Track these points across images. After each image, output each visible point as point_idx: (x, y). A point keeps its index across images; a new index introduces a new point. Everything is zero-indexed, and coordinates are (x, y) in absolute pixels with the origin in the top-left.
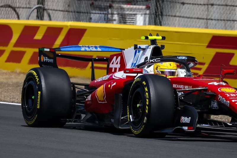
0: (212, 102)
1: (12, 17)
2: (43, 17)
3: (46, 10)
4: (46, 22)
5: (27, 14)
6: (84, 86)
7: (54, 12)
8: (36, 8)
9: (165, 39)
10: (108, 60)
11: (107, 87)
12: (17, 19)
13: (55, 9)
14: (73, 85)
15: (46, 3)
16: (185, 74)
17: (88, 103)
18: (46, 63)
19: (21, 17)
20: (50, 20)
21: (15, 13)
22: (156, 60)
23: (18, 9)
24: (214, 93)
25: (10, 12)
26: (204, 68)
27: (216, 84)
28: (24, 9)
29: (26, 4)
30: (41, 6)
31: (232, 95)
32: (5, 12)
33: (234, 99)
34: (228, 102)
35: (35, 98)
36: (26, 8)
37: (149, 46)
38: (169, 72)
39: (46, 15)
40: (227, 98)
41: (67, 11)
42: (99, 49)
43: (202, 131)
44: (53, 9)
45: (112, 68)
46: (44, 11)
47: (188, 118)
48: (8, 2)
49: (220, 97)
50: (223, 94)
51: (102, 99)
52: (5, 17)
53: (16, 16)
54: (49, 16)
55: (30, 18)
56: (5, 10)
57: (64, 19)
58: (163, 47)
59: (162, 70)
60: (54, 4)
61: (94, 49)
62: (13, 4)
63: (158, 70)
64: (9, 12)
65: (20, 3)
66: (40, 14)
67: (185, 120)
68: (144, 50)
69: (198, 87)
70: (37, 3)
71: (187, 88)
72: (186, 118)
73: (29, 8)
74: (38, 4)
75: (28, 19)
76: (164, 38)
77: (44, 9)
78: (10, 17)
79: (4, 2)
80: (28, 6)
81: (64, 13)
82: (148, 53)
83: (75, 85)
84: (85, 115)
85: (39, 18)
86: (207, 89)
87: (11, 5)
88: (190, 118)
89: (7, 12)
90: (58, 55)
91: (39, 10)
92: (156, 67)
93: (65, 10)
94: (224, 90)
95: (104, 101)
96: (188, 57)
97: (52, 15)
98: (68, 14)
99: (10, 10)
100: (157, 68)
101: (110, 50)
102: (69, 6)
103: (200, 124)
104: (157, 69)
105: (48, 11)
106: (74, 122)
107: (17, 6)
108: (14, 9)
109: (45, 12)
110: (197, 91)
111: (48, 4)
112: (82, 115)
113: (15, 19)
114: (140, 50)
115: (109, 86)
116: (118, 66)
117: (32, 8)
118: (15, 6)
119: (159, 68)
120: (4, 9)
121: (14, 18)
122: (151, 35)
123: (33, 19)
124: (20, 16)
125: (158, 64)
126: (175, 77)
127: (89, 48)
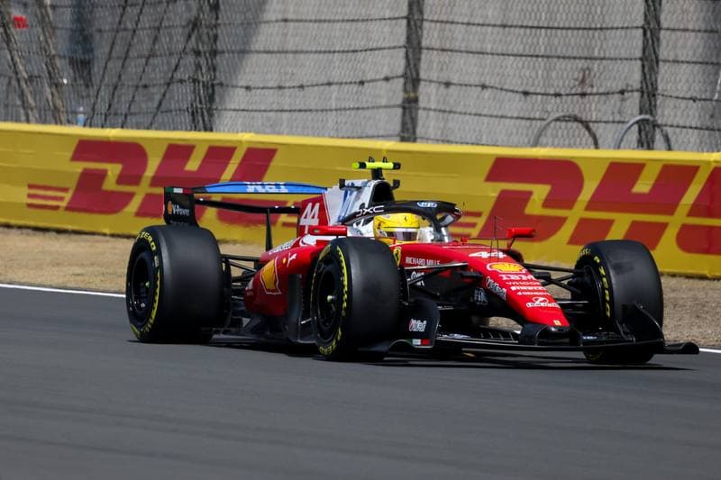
0: (476, 291)
1: (580, 144)
2: (653, 142)
3: (659, 126)
4: (660, 154)
5: (616, 136)
6: (253, 263)
7: (678, 130)
8: (637, 122)
9: (399, 168)
10: (298, 211)
11: (280, 262)
12: (593, 146)
13: (681, 123)
14: (226, 259)
15: (659, 111)
16: (433, 237)
17: (248, 294)
18: (177, 217)
19: (603, 142)
20: (670, 148)
21: (587, 133)
22: (376, 209)
23: (596, 125)
24: (478, 274)
25: (577, 133)
26: (481, 222)
27: (485, 255)
28: (610, 126)
29: (613, 113)
30: (647, 117)
31: (513, 277)
32: (565, 133)
33: (516, 285)
34: (505, 290)
35: (150, 285)
36: (614, 122)
37: (368, 181)
38: (403, 233)
39: (658, 137)
40: (503, 284)
41: (707, 129)
42: (283, 189)
43: (464, 349)
44: (675, 124)
45: (304, 227)
46: (654, 130)
47: (422, 322)
48: (573, 111)
49: (490, 280)
50: (495, 275)
51: (272, 287)
52: (567, 142)
53: (590, 140)
54: (667, 139)
55: (622, 145)
56: (566, 128)
57: (701, 148)
58: (397, 183)
59: (390, 230)
60: (679, 113)
61: (274, 189)
62: (584, 114)
63: (382, 230)
64: (574, 131)
65: (600, 111)
66: (647, 137)
67: (418, 325)
68: (359, 189)
69: (450, 261)
70: (638, 112)
71: (431, 263)
72: (419, 323)
73: (619, 122)
74: (641, 113)
75: (619, 148)
76: (397, 166)
77: (655, 125)
78: (578, 143)
79: (563, 111)
80: (617, 118)
81: (702, 132)
82: (366, 196)
83: (230, 260)
84: (249, 320)
85: (642, 146)
86: (466, 266)
87: (579, 115)
88: (425, 322)
89: (571, 132)
90: (198, 202)
91: (642, 127)
92: (377, 223)
93: (704, 127)
94: (498, 267)
95: (276, 290)
96: (439, 202)
97: (673, 139)
98: (710, 135)
99: (577, 127)
100: (379, 225)
101: (305, 190)
102: (712, 116)
103: (448, 335)
104: (379, 228)
105: (665, 128)
106: (224, 333)
107: (594, 119)
108: (586, 125)
109: (658, 130)
110: (449, 271)
111: (663, 112)
112: (244, 319)
113: (589, 148)
114: (353, 189)
115: (284, 260)
116: (315, 222)
117: (628, 122)
118: (589, 119)
119: (383, 226)
120: (564, 124)
121: (586, 146)
122: (371, 160)
123: (629, 148)
124: (600, 142)
125: (381, 217)
126: (417, 242)
127: (264, 188)
